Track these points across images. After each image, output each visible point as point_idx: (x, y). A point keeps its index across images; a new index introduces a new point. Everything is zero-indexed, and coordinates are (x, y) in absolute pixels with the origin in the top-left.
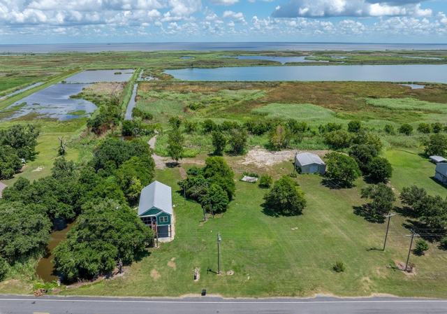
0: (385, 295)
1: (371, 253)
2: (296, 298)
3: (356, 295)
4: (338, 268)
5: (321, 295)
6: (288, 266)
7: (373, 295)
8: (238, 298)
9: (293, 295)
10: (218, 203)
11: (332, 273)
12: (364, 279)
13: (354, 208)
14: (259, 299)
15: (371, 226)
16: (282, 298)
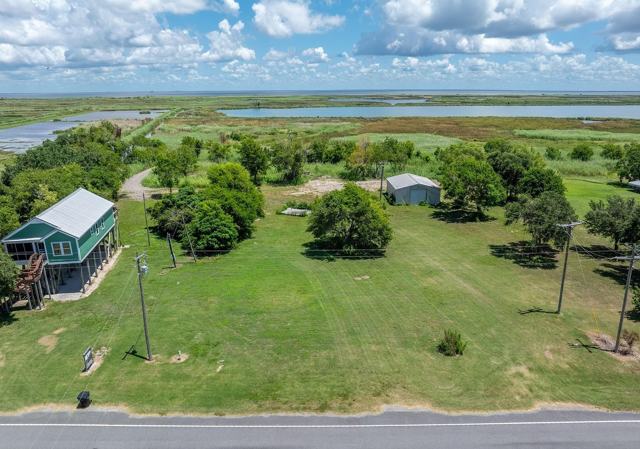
0: (569, 406)
1: (531, 318)
2: (329, 414)
3: (494, 407)
4: (449, 347)
5: (399, 406)
6: (328, 344)
7: (538, 406)
8: (170, 415)
9: (323, 408)
10: (208, 233)
11: (433, 359)
12: (513, 369)
13: (492, 247)
14: (228, 416)
15: (527, 273)
16: (291, 414)
